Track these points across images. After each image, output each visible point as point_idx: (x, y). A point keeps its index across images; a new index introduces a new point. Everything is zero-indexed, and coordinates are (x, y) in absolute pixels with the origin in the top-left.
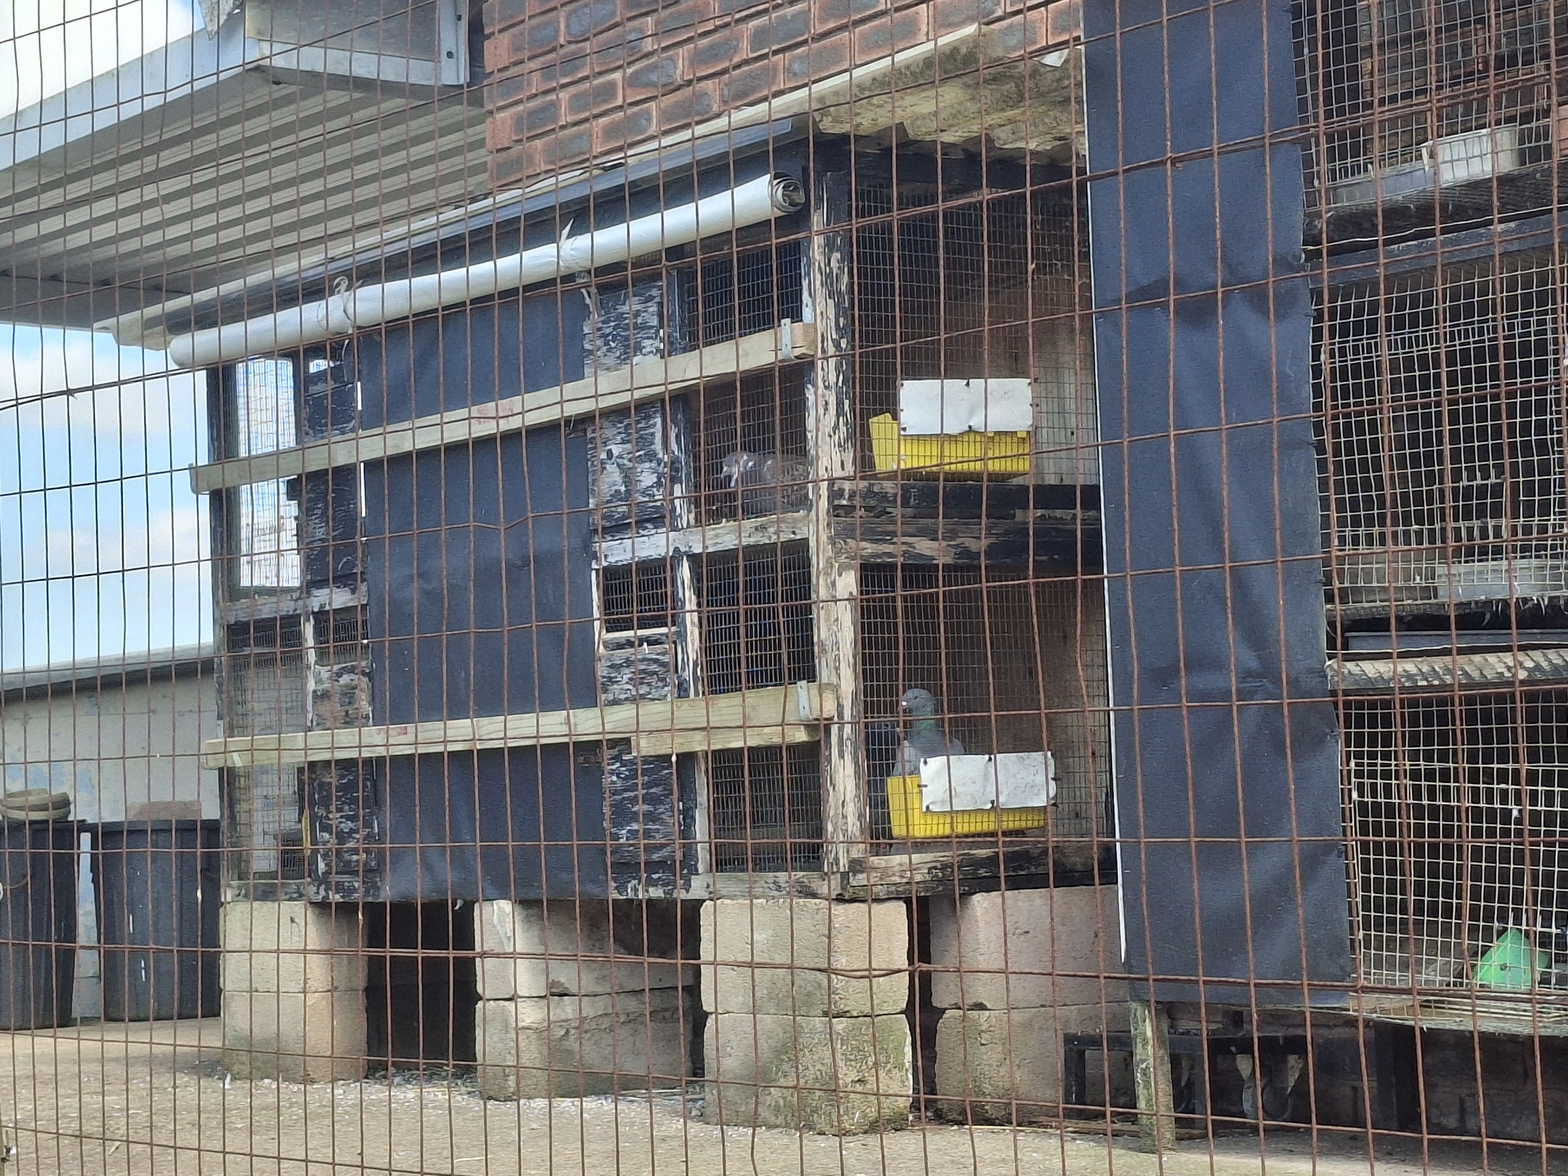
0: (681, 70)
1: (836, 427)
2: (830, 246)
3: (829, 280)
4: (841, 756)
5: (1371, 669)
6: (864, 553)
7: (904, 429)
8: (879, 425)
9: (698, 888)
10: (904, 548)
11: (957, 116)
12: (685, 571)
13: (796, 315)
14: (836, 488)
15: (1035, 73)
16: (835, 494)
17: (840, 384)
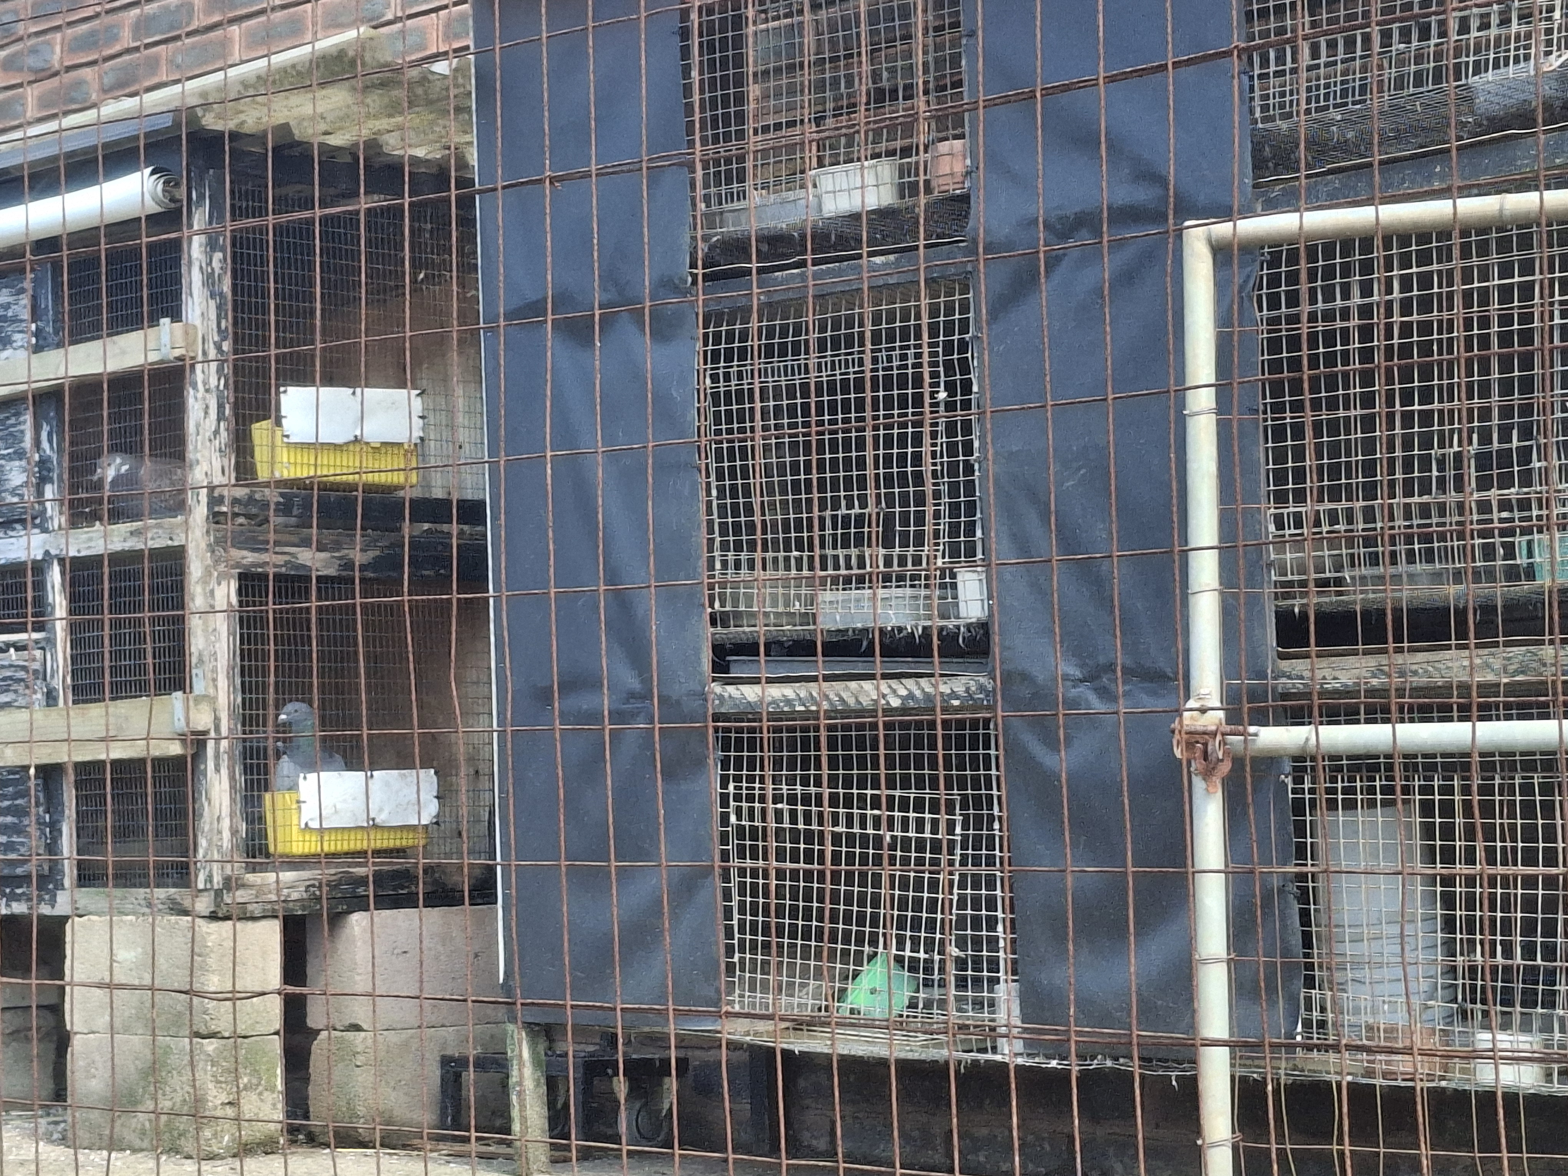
0: (56, 57)
1: (216, 432)
2: (212, 245)
3: (210, 280)
4: (217, 770)
5: (751, 693)
6: (245, 562)
7: (287, 436)
8: (260, 431)
9: (62, 905)
10: (287, 558)
11: (344, 119)
12: (55, 576)
13: (176, 315)
14: (216, 494)
15: (425, 80)
16: (214, 501)
17: (221, 387)
